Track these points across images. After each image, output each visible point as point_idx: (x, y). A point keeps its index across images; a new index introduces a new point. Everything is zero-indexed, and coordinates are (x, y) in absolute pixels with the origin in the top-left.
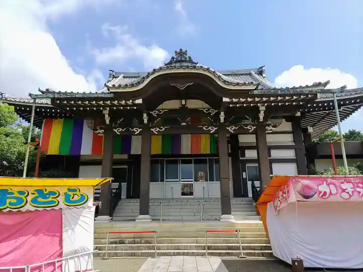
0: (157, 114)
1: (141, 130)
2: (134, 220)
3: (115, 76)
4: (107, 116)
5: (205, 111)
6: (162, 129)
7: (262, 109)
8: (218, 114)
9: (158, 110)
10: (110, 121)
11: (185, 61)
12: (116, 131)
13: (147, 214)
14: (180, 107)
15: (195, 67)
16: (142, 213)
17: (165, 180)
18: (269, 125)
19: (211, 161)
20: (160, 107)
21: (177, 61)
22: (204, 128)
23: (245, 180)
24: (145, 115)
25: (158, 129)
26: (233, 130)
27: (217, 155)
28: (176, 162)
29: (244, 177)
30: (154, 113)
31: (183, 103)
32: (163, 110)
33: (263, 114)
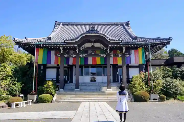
0: (82, 49)
1: (75, 55)
2: (74, 91)
3: (58, 24)
4: (62, 50)
5: (101, 48)
6: (84, 55)
7: (124, 48)
8: (107, 49)
9: (82, 47)
10: (63, 52)
11: (94, 30)
12: (65, 56)
13: (79, 89)
14: (92, 46)
15: (98, 33)
16: (76, 88)
17: (84, 75)
18: (127, 54)
19: (104, 67)
20: (83, 46)
21: (91, 31)
22: (101, 55)
23: (118, 75)
24: (77, 50)
25: (82, 55)
26: (113, 56)
27: (106, 65)
28: (88, 67)
29: (117, 74)
30: (81, 49)
31: (93, 44)
32: (84, 47)
33: (125, 50)
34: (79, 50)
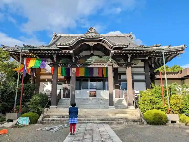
1: (71, 65)
3: (57, 36)
7: (130, 56)
10: (56, 60)
11: (94, 33)
12: (59, 65)
15: (98, 36)
17: (82, 89)
18: (133, 64)
19: (104, 81)
21: (90, 33)
24: (73, 58)
25: (80, 65)
26: (116, 66)
27: (107, 78)
29: (120, 88)
30: (78, 57)
31: (92, 52)
32: (82, 55)
33: (130, 59)
34: (76, 58)
